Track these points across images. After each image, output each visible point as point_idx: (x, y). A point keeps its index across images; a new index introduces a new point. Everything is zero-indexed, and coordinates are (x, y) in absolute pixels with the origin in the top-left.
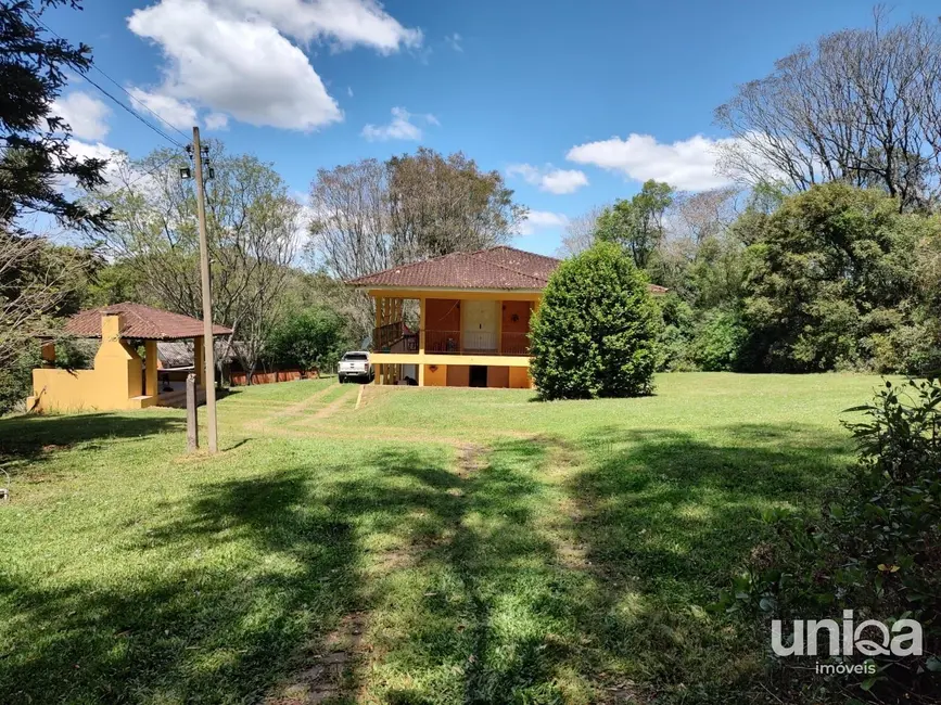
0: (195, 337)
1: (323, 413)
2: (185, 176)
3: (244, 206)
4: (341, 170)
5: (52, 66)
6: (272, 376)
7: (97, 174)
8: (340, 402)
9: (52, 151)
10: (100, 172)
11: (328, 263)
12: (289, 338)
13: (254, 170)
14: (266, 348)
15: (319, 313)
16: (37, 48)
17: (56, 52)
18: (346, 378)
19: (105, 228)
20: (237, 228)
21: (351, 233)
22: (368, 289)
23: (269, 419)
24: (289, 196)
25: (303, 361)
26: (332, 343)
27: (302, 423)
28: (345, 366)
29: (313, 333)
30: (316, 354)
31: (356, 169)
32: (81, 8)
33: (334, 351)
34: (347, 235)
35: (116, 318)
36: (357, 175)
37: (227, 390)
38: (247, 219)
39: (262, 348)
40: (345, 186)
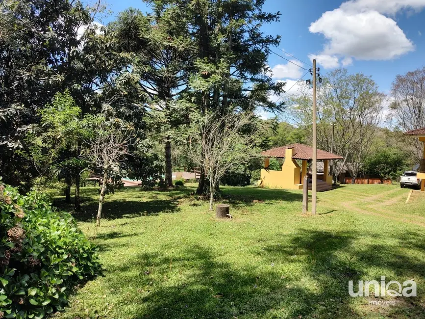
0: (324, 160)
1: (387, 203)
2: (308, 83)
3: (355, 98)
4: (411, 74)
5: (266, 47)
6: (366, 181)
7: (281, 89)
8: (400, 197)
9: (266, 82)
10: (283, 88)
11: (400, 124)
12: (375, 161)
13: (361, 81)
14: (363, 167)
15: (394, 150)
16: (261, 41)
17: (268, 41)
18: (403, 185)
19: (281, 111)
20: (351, 109)
21: (414, 107)
22: (418, 137)
23: (356, 202)
24: (380, 91)
25: (383, 175)
26: (399, 167)
27: (371, 206)
28: (404, 179)
29: (389, 160)
30: (390, 171)
31: (420, 72)
32: (279, 21)
33: (400, 170)
34: (412, 108)
35: (291, 150)
36: (420, 76)
37: (339, 185)
38: (356, 105)
39: (361, 167)
40: (413, 83)
